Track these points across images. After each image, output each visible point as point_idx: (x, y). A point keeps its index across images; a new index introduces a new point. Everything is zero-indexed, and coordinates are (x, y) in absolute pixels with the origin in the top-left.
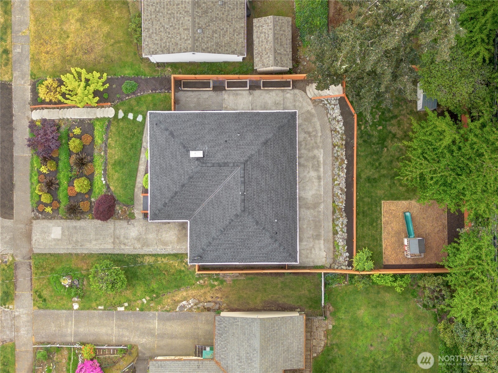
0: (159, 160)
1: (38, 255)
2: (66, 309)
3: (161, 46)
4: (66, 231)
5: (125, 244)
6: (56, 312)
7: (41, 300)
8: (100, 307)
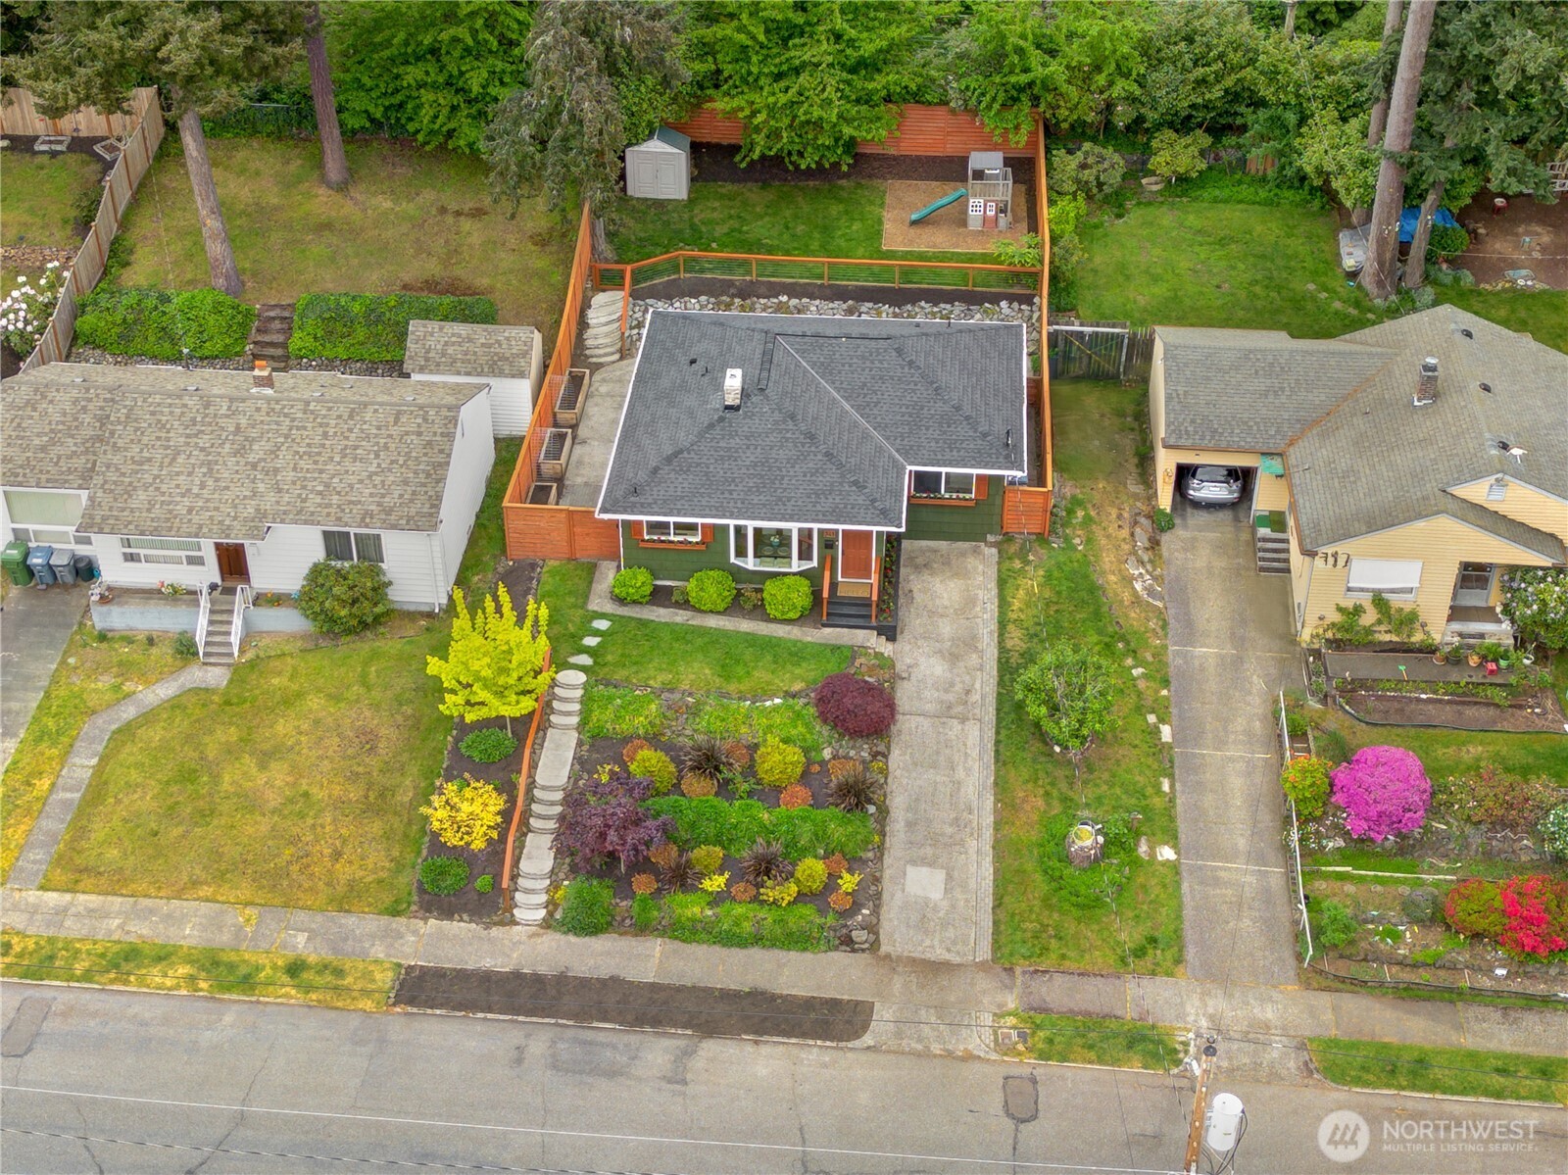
0: (735, 496)
1: (996, 945)
2: (1178, 884)
3: (424, 485)
4: (922, 852)
5: (968, 692)
6: (1188, 912)
7: (1150, 951)
8: (1166, 787)
